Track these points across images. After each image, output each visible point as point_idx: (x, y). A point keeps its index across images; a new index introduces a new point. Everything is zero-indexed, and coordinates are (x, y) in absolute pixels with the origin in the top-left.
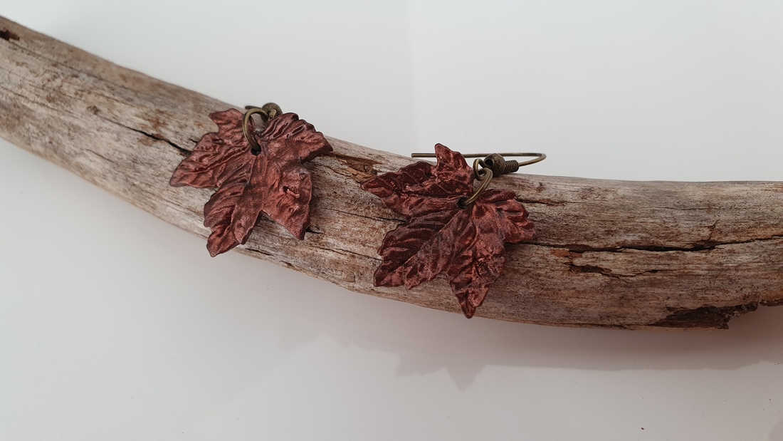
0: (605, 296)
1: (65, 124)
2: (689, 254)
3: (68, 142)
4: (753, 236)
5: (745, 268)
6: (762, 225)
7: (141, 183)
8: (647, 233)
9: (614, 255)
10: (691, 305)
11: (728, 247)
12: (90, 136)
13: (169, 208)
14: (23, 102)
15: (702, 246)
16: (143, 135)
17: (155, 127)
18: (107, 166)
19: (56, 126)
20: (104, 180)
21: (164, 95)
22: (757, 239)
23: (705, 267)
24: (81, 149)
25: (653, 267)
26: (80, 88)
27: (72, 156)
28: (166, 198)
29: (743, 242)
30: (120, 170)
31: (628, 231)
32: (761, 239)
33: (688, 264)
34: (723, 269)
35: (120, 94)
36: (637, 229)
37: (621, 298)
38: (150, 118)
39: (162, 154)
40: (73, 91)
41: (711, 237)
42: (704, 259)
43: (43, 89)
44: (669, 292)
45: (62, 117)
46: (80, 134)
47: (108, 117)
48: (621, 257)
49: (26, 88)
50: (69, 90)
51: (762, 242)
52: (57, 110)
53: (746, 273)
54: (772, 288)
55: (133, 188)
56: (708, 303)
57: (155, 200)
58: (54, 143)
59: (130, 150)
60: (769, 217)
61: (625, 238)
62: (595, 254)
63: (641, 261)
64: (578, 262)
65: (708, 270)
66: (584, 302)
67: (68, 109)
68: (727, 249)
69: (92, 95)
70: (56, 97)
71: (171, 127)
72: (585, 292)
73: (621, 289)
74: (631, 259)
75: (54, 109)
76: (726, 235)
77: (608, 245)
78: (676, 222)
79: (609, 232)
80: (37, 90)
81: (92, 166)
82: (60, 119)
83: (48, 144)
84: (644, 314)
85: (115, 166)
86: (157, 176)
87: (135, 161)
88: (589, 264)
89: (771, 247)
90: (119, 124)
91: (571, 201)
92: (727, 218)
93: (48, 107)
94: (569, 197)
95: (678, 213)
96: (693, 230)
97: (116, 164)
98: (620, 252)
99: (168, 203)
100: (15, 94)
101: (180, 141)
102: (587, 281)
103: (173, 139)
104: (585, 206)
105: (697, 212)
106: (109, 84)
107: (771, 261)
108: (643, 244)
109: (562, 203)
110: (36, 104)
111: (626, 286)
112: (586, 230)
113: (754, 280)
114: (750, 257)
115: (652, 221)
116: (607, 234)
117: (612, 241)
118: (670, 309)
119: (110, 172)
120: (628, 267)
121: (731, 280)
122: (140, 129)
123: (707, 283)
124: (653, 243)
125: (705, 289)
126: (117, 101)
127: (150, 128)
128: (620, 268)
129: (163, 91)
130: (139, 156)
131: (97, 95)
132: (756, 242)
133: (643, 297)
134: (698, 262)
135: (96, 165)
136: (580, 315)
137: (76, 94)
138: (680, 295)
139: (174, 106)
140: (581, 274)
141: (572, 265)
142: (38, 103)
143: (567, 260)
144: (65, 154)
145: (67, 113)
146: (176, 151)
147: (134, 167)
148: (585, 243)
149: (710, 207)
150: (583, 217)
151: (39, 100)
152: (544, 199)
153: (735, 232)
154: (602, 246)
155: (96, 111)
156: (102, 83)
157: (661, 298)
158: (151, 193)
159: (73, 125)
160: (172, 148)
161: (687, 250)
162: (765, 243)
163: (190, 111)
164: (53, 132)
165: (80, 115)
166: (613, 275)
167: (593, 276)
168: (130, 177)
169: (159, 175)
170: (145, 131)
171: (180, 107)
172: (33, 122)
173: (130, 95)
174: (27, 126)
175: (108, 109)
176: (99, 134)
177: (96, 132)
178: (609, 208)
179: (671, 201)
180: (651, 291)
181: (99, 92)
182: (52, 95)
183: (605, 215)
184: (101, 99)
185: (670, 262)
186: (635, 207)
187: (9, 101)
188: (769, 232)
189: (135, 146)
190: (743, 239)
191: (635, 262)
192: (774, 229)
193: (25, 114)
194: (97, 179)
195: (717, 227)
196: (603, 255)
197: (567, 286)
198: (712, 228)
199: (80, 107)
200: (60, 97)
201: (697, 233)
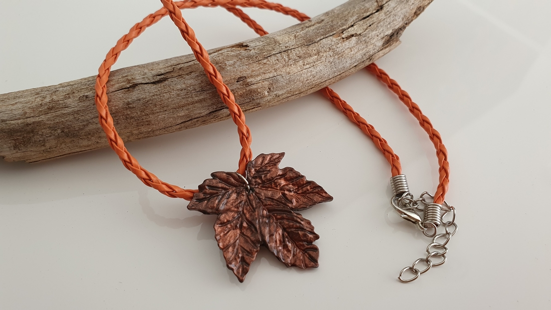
0: (360, 45)
8: (358, 14)
9: (353, 27)
10: (388, 33)
11: (386, 4)
14: (31, 120)
15: (378, 9)
16: (125, 89)
17: (129, 83)
25: (369, 25)
28: (157, 111)
31: (351, 17)
33: (378, 17)
34: (390, 13)
36: (354, 15)
37: (366, 43)
38: (122, 81)
41: (379, 5)
42: (382, 13)
44: (379, 31)
48: (355, 27)
53: (398, 10)
54: (408, 11)
55: (132, 120)
56: (393, 29)
58: (66, 130)
61: (353, 19)
62: (347, 31)
63: (363, 25)
64: (343, 36)
65: (386, 16)
66: (354, 52)
71: (138, 78)
72: (352, 47)
73: (364, 39)
74: (360, 26)
77: (349, 25)
78: (364, 6)
83: (60, 134)
84: (376, 46)
88: (348, 35)
94: (323, 18)
95: (363, 3)
96: (371, 5)
98: (354, 25)
100: (24, 119)
101: (149, 80)
102: (351, 42)
103: (144, 81)
104: (331, 17)
108: (360, 18)
109: (323, 20)
110: (41, 116)
111: (364, 37)
112: (338, 24)
113: (401, 11)
115: (356, 10)
116: (346, 22)
117: (350, 23)
118: (383, 38)
120: (361, 29)
121: (395, 15)
122: (121, 88)
123: (388, 20)
124: (363, 16)
125: (389, 23)
127: (127, 84)
128: (358, 31)
130: (130, 100)
133: (372, 38)
134: (381, 15)
137: (65, 97)
138: (383, 30)
140: (348, 41)
141: (343, 38)
143: (339, 38)
144: (75, 132)
145: (66, 109)
148: (341, 28)
151: (43, 113)
152: (315, 23)
154: (348, 27)
155: (85, 96)
157: (378, 35)
158: (145, 115)
160: (146, 85)
161: (375, 13)
166: (358, 35)
167: (352, 39)
170: (125, 87)
172: (44, 127)
178: (338, 14)
181: (79, 89)
182: (50, 105)
185: (372, 20)
186: (346, 9)
187: (21, 125)
193: (37, 126)
196: (349, 29)
197: (345, 48)
201: (373, 6)
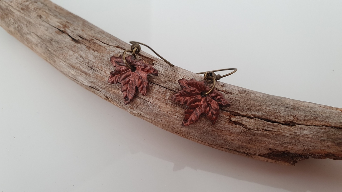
0: (243, 137)
1: (26, 20)
2: (283, 126)
3: (25, 28)
4: (312, 123)
5: (306, 136)
6: (316, 120)
7: (52, 50)
8: (266, 113)
9: (250, 119)
10: (280, 149)
12: (35, 27)
13: (61, 63)
14: (11, 8)
15: (289, 123)
16: (58, 30)
17: (64, 28)
18: (39, 41)
19: (22, 21)
20: (37, 47)
21: (71, 17)
22: (313, 125)
23: (289, 133)
24: (30, 32)
25: (266, 128)
26: (37, 7)
27: (26, 34)
28: (61, 58)
29: (307, 125)
30: (44, 43)
31: (257, 110)
32: (315, 126)
33: (282, 130)
34: (296, 135)
35: (53, 13)
36: (262, 111)
37: (250, 140)
38: (63, 24)
39: (64, 39)
40: (33, 8)
41: (293, 120)
42: (289, 129)
43: (21, 4)
44: (271, 141)
45: (25, 17)
46: (31, 26)
47: (45, 20)
48: (252, 121)
49: (14, 3)
50: (32, 7)
51: (315, 127)
52: (24, 14)
53: (306, 139)
54: (317, 148)
55: (48, 52)
56: (287, 150)
57: (56, 58)
58: (19, 28)
59: (51, 35)
60: (320, 117)
61: (256, 113)
62: (241, 118)
63: (261, 125)
64: (233, 119)
65: (290, 134)
66: (233, 138)
67: (29, 14)
68: (300, 127)
69: (41, 11)
70: (26, 8)
71: (71, 29)
72: (233, 133)
73: (250, 135)
74: (257, 123)
75: (23, 13)
76: (300, 121)
77: (248, 114)
78: (279, 111)
79: (249, 109)
80: (18, 4)
81: (33, 40)
82: (24, 18)
83: (16, 28)
84: (259, 149)
85: (43, 41)
86: (59, 48)
87: (52, 40)
88: (238, 121)
89: (319, 130)
90: (49, 24)
91: (235, 93)
92: (302, 114)
93: (21, 12)
94: (234, 92)
95: (281, 108)
96: (286, 116)
97: (43, 40)
98: (253, 119)
99: (61, 61)
100: (8, 4)
101: (73, 35)
102: (236, 128)
103: (70, 33)
104: (241, 97)
105: (289, 109)
106: (49, 8)
107: (318, 136)
108: (263, 117)
109: (231, 93)
110: (16, 10)
111: (252, 134)
112: (239, 106)
113: (309, 143)
114: (309, 132)
115: (269, 108)
116: (248, 110)
117: (250, 113)
118: (270, 149)
119: (40, 43)
120: (255, 126)
121: (299, 141)
122: (57, 27)
123: (289, 140)
124: (268, 118)
125: (287, 143)
126: (51, 15)
127: (62, 28)
128: (251, 126)
129: (71, 16)
130: (54, 38)
131: (43, 11)
132: (313, 126)
133: (259, 141)
134: (286, 130)
135: (34, 39)
136: (230, 144)
137: (34, 9)
138: (276, 143)
139: (74, 22)
140: (234, 125)
141: (230, 120)
142: (17, 10)
143: (228, 117)
144: (23, 33)
145: (28, 16)
146: (70, 39)
147: (51, 43)
148: (238, 112)
149: (295, 108)
150: (239, 101)
151: (18, 9)
152: (223, 90)
153: (304, 120)
154: (245, 114)
155: (40, 17)
156: (46, 7)
157: (267, 143)
158: (55, 55)
159: (29, 21)
160: (69, 37)
161: (282, 124)
162: (317, 127)
163: (80, 25)
164: (20, 23)
165: (33, 17)
166: (248, 128)
167: (239, 127)
168: (48, 47)
169: (61, 47)
170: (59, 29)
171: (77, 22)
172: (13, 17)
173: (57, 14)
174: (9, 19)
175: (46, 18)
176: (39, 26)
177: (38, 25)
178: (251, 99)
179: (279, 103)
180: (263, 139)
181: (44, 10)
182: (24, 8)
183: (249, 102)
184: (44, 13)
185: (274, 128)
186: (262, 102)
187: (5, 7)
188: (319, 123)
189: (53, 34)
190: (307, 124)
191: (258, 124)
192: (321, 122)
193: (10, 14)
194: (33, 46)
195: (297, 117)
196: (245, 119)
197: (226, 129)
198: (295, 117)
199: (34, 15)
200: (27, 9)
201: (288, 117)
